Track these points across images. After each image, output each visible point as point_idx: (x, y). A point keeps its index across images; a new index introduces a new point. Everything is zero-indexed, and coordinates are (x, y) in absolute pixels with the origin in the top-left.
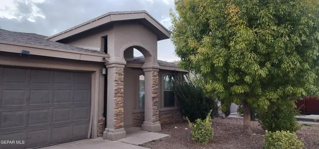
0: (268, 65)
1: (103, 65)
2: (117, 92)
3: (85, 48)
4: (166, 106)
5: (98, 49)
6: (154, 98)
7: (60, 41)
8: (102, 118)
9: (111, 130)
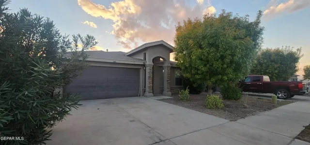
0: (208, 66)
1: (144, 65)
2: (149, 77)
3: (138, 58)
4: (176, 85)
5: (143, 59)
6: (168, 81)
7: (128, 56)
8: (144, 88)
9: (147, 93)
